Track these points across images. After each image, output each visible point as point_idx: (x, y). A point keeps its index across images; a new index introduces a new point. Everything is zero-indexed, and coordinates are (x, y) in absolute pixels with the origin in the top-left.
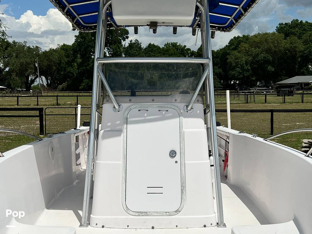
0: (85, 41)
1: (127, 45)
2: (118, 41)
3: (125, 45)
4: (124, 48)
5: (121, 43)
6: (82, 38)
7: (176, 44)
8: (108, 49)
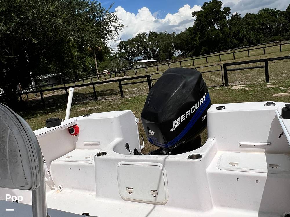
0: (201, 22)
1: (230, 18)
2: (223, 17)
3: (228, 19)
4: (228, 21)
5: (225, 18)
6: (199, 20)
7: (267, 9)
8: (217, 24)
